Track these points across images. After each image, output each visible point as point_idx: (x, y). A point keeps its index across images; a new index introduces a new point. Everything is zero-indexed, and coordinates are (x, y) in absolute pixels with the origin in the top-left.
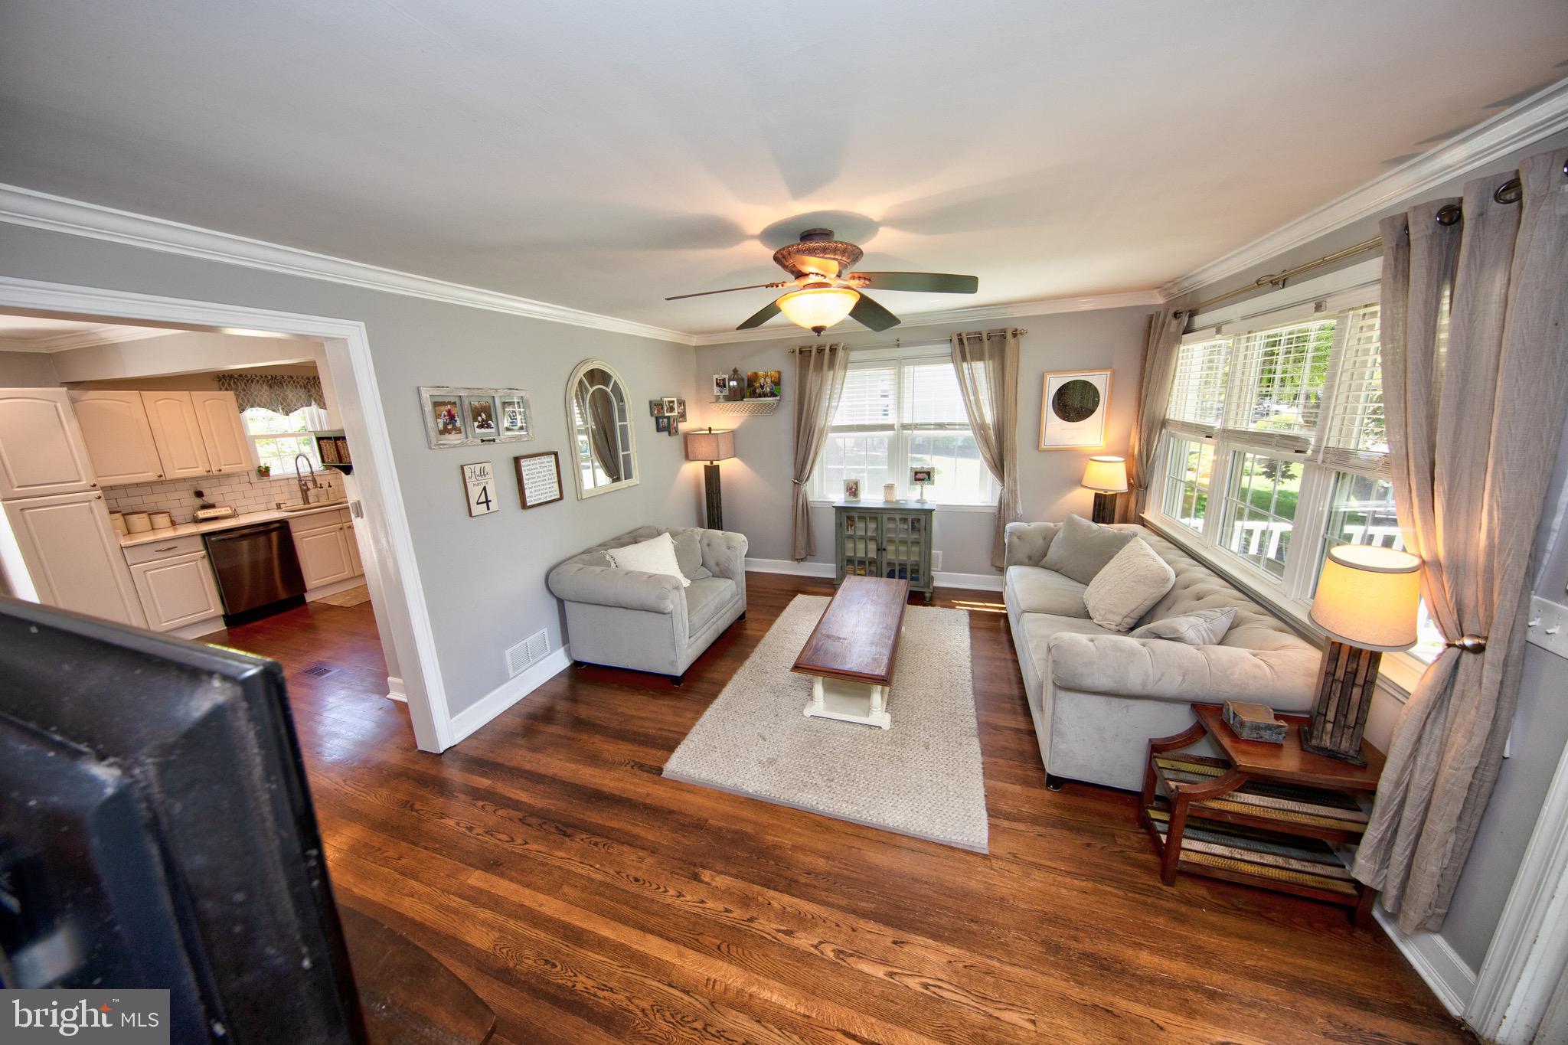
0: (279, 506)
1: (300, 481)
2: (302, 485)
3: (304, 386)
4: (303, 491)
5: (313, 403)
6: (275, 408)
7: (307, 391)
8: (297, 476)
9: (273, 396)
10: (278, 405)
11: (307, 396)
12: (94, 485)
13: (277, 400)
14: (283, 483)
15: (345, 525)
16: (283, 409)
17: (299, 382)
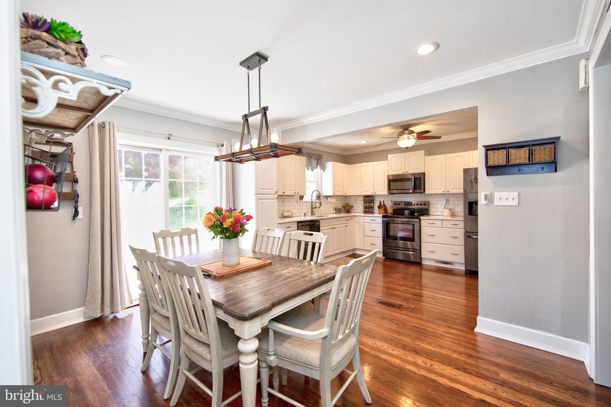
0: (305, 215)
1: (312, 203)
2: (312, 205)
3: (317, 159)
4: (312, 209)
5: (319, 167)
6: (308, 168)
7: (318, 161)
8: (311, 201)
9: (309, 162)
10: (310, 166)
11: (317, 164)
12: (277, 192)
13: (310, 164)
14: (306, 204)
15: (333, 227)
16: (311, 168)
17: (316, 157)
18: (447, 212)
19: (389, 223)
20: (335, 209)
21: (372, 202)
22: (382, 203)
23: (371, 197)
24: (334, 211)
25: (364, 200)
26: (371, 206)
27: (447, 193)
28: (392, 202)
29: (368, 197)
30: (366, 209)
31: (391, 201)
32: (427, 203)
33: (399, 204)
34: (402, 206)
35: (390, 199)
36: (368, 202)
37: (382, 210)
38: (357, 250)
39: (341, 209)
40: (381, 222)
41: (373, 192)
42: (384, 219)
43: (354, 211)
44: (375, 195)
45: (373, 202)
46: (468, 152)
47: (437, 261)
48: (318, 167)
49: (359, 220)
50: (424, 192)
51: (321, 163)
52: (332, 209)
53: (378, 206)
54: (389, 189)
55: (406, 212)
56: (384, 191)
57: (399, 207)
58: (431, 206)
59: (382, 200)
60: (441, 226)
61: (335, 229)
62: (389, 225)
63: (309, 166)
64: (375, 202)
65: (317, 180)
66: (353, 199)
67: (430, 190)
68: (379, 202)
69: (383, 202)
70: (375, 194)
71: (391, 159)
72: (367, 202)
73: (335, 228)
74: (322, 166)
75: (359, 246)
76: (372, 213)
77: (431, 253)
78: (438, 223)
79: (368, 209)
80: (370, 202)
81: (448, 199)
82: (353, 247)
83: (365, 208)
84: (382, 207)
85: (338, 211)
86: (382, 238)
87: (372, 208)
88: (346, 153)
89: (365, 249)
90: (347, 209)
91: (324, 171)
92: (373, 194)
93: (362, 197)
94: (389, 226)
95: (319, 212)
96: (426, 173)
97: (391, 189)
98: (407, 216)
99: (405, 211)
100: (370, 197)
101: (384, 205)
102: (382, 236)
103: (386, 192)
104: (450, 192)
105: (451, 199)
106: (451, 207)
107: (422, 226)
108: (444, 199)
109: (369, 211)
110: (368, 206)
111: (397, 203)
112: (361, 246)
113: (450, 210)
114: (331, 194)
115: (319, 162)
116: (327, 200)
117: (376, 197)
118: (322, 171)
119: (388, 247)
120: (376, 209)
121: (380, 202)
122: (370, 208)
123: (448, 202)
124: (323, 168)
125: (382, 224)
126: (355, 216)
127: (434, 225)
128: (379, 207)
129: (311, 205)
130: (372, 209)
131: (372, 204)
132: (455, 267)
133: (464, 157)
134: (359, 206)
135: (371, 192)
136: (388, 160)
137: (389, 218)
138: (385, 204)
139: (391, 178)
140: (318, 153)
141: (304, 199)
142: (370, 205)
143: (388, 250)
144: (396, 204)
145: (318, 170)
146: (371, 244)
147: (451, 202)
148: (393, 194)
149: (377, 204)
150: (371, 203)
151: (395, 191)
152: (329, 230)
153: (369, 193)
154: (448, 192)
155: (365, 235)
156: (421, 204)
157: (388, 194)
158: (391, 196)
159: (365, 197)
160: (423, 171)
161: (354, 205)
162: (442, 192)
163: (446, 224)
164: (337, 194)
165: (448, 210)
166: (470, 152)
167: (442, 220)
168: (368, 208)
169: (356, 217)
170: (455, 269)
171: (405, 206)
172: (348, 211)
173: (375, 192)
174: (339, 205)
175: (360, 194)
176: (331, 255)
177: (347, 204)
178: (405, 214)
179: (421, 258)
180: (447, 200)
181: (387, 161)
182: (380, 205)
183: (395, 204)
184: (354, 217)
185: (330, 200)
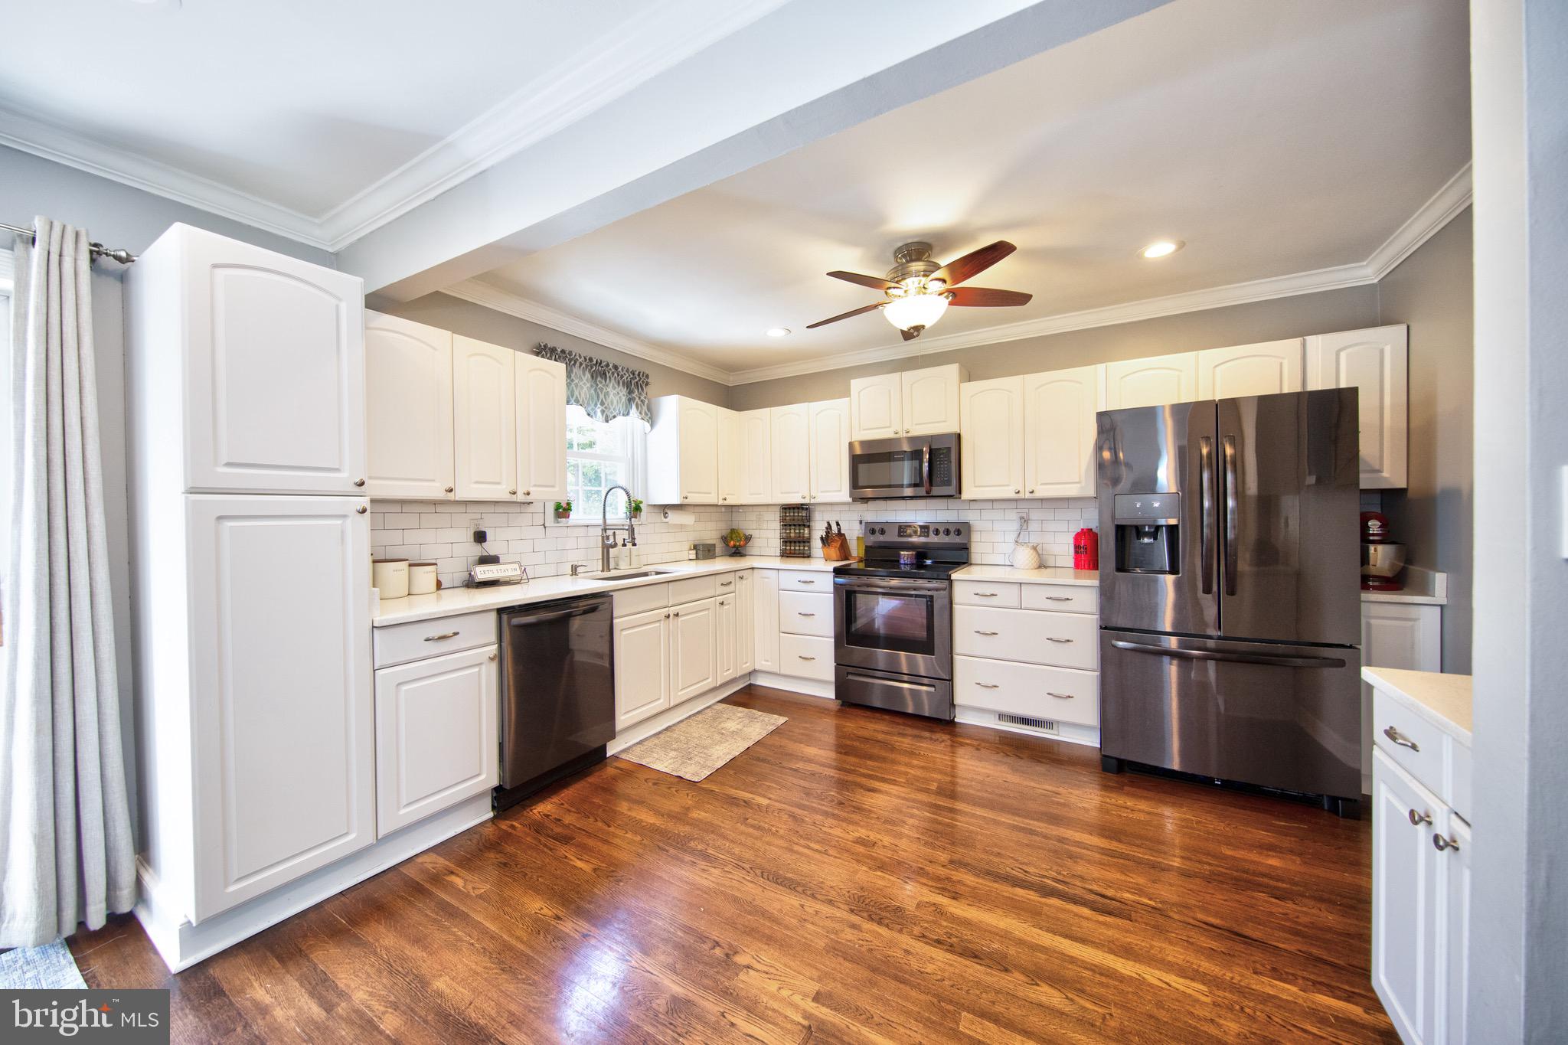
0: (574, 570)
1: (605, 530)
2: (605, 538)
3: (628, 385)
4: (606, 548)
5: (633, 410)
6: (593, 409)
7: (630, 392)
8: (601, 522)
9: (596, 390)
10: (599, 405)
11: (630, 400)
12: (362, 484)
13: (598, 397)
14: (581, 532)
15: (672, 611)
16: (603, 412)
17: (622, 377)
18: (1025, 557)
19: (855, 592)
20: (695, 547)
21: (804, 525)
22: (835, 529)
23: (803, 508)
24: (691, 552)
25: (783, 519)
26: (804, 537)
27: (1028, 496)
28: (863, 524)
29: (794, 508)
30: (788, 544)
31: (861, 522)
32: (962, 529)
33: (883, 532)
34: (892, 537)
35: (856, 517)
36: (794, 525)
37: (833, 552)
38: (759, 675)
39: (715, 545)
40: (832, 590)
41: (806, 494)
42: (840, 580)
43: (755, 551)
44: (814, 504)
45: (808, 524)
46: (1093, 366)
47: (1003, 717)
48: (631, 412)
49: (766, 580)
50: (958, 495)
51: (642, 398)
52: (687, 546)
53: (822, 538)
54: (855, 484)
55: (905, 555)
56: (840, 491)
57: (882, 538)
58: (975, 537)
59: (833, 518)
60: (1016, 604)
61: (680, 619)
62: (855, 597)
63: (596, 405)
64: (812, 524)
65: (629, 456)
66: (752, 516)
67: (976, 487)
68: (826, 525)
69: (838, 524)
70: (812, 501)
71: (859, 392)
72: (790, 525)
73: (677, 615)
74: (645, 408)
75: (763, 663)
76: (804, 557)
77: (984, 689)
78: (1008, 595)
79: (795, 547)
80: (800, 525)
81: (1025, 515)
82: (747, 668)
83: (786, 542)
84: (834, 539)
85: (703, 551)
86: (833, 640)
87: (804, 542)
88: (732, 380)
89: (783, 672)
90: (736, 545)
91: (652, 426)
92: (806, 501)
93: (778, 509)
94: (855, 601)
95: (634, 558)
96: (962, 435)
97: (860, 484)
98: (908, 568)
99: (902, 553)
100: (798, 508)
101: (840, 534)
102: (832, 634)
103: (844, 494)
104: (1037, 495)
105: (1035, 515)
106: (1034, 539)
107: (956, 604)
108: (1013, 515)
109: (797, 552)
110: (792, 535)
111: (877, 528)
112: (769, 663)
113: (1035, 548)
114: (676, 501)
115: (634, 395)
116: (666, 520)
117: (818, 508)
118: (647, 425)
119: (850, 670)
120: (817, 545)
121: (829, 526)
122: (799, 542)
123: (1025, 527)
124: (650, 416)
125: (834, 593)
126: (753, 568)
127: (994, 601)
128: (826, 540)
129: (603, 537)
130: (807, 544)
131: (806, 531)
132: (1058, 735)
133: (1081, 383)
134: (768, 536)
135: (800, 495)
136: (849, 396)
137: (855, 577)
138: (842, 532)
139: (858, 451)
140: (633, 366)
141: (573, 515)
142: (800, 533)
143: (850, 677)
144: (873, 532)
145: (634, 420)
146: (800, 657)
147: (1033, 526)
148: (866, 500)
149: (818, 530)
150: (802, 527)
151: (869, 492)
152: (657, 624)
153: (796, 499)
154: (1031, 493)
155: (783, 629)
156: (947, 532)
157: (850, 500)
158: (861, 506)
159: (785, 509)
160: (956, 430)
161: (754, 533)
162: (1013, 495)
163: (1035, 597)
164: (693, 499)
165: (1029, 550)
166: (1099, 366)
167: (1021, 583)
168: (795, 542)
169: (755, 571)
170: (1058, 742)
171: (900, 536)
172: (737, 552)
173: (813, 494)
174: (710, 533)
175: (770, 502)
176: (663, 708)
177: (733, 531)
178: (902, 561)
179: (953, 705)
180: (1021, 518)
181: (849, 398)
182: (827, 533)
183: (872, 529)
184: (751, 570)
185: (674, 517)
